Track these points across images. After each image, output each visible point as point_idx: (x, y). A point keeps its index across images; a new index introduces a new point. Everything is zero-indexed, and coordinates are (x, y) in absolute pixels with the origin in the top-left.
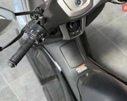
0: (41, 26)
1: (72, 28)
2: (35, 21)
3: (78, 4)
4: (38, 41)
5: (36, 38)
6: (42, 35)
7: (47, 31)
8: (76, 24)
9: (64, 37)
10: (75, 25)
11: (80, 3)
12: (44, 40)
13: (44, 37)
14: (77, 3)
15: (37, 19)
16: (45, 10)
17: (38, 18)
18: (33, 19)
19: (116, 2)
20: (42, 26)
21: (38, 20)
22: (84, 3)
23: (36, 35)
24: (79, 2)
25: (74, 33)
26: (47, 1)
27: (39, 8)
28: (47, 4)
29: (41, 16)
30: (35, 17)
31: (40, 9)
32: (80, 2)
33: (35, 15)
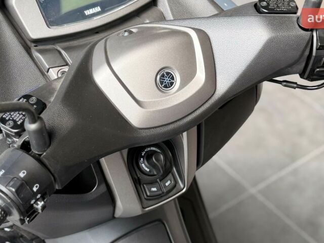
0: (34, 157)
1: (148, 170)
2: (14, 142)
3: (166, 87)
4: (21, 213)
5: (12, 200)
6: (35, 189)
7: (56, 176)
8: (162, 157)
9: (119, 203)
10: (157, 160)
11: (172, 84)
12: (44, 208)
13: (43, 198)
14: (162, 83)
15: (19, 135)
16: (48, 105)
17: (24, 130)
18: (8, 135)
19: (296, 83)
20: (38, 158)
21: (25, 137)
22: (184, 84)
23: (14, 190)
24: (167, 80)
25: (154, 189)
26: (59, 78)
27: (27, 97)
28: (58, 85)
29: (34, 121)
30: (12, 128)
31: (33, 100)
32: (173, 78)
33: (15, 122)
